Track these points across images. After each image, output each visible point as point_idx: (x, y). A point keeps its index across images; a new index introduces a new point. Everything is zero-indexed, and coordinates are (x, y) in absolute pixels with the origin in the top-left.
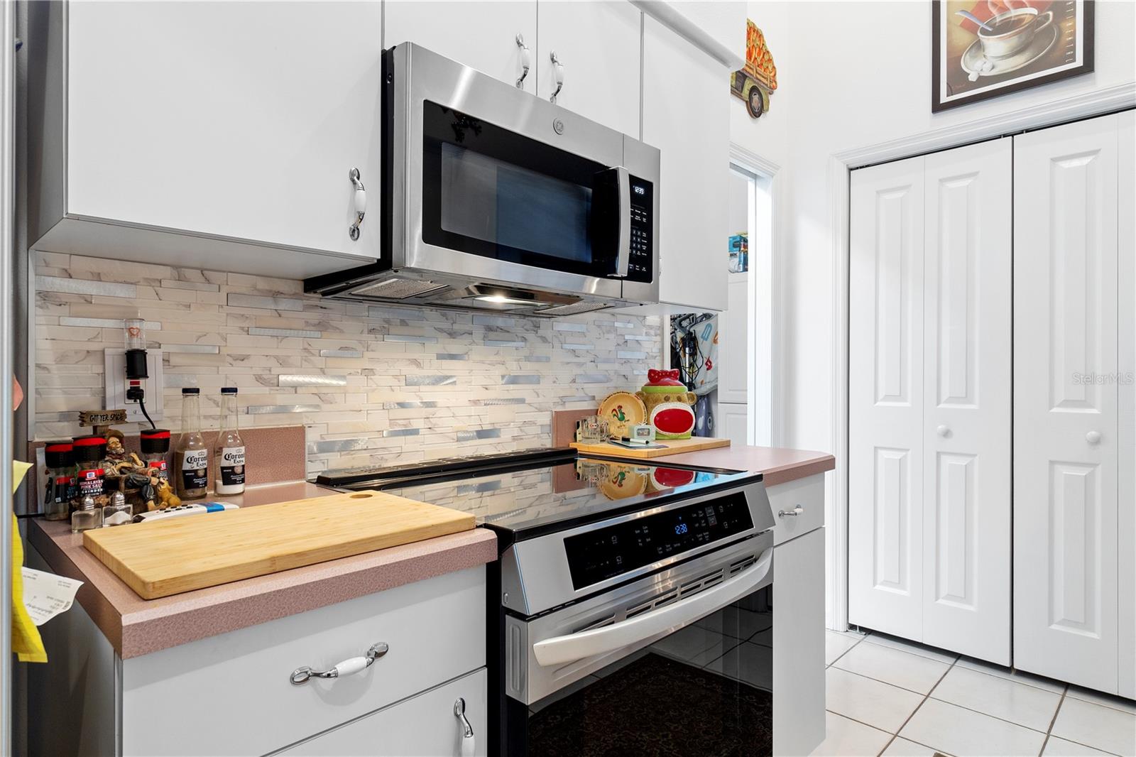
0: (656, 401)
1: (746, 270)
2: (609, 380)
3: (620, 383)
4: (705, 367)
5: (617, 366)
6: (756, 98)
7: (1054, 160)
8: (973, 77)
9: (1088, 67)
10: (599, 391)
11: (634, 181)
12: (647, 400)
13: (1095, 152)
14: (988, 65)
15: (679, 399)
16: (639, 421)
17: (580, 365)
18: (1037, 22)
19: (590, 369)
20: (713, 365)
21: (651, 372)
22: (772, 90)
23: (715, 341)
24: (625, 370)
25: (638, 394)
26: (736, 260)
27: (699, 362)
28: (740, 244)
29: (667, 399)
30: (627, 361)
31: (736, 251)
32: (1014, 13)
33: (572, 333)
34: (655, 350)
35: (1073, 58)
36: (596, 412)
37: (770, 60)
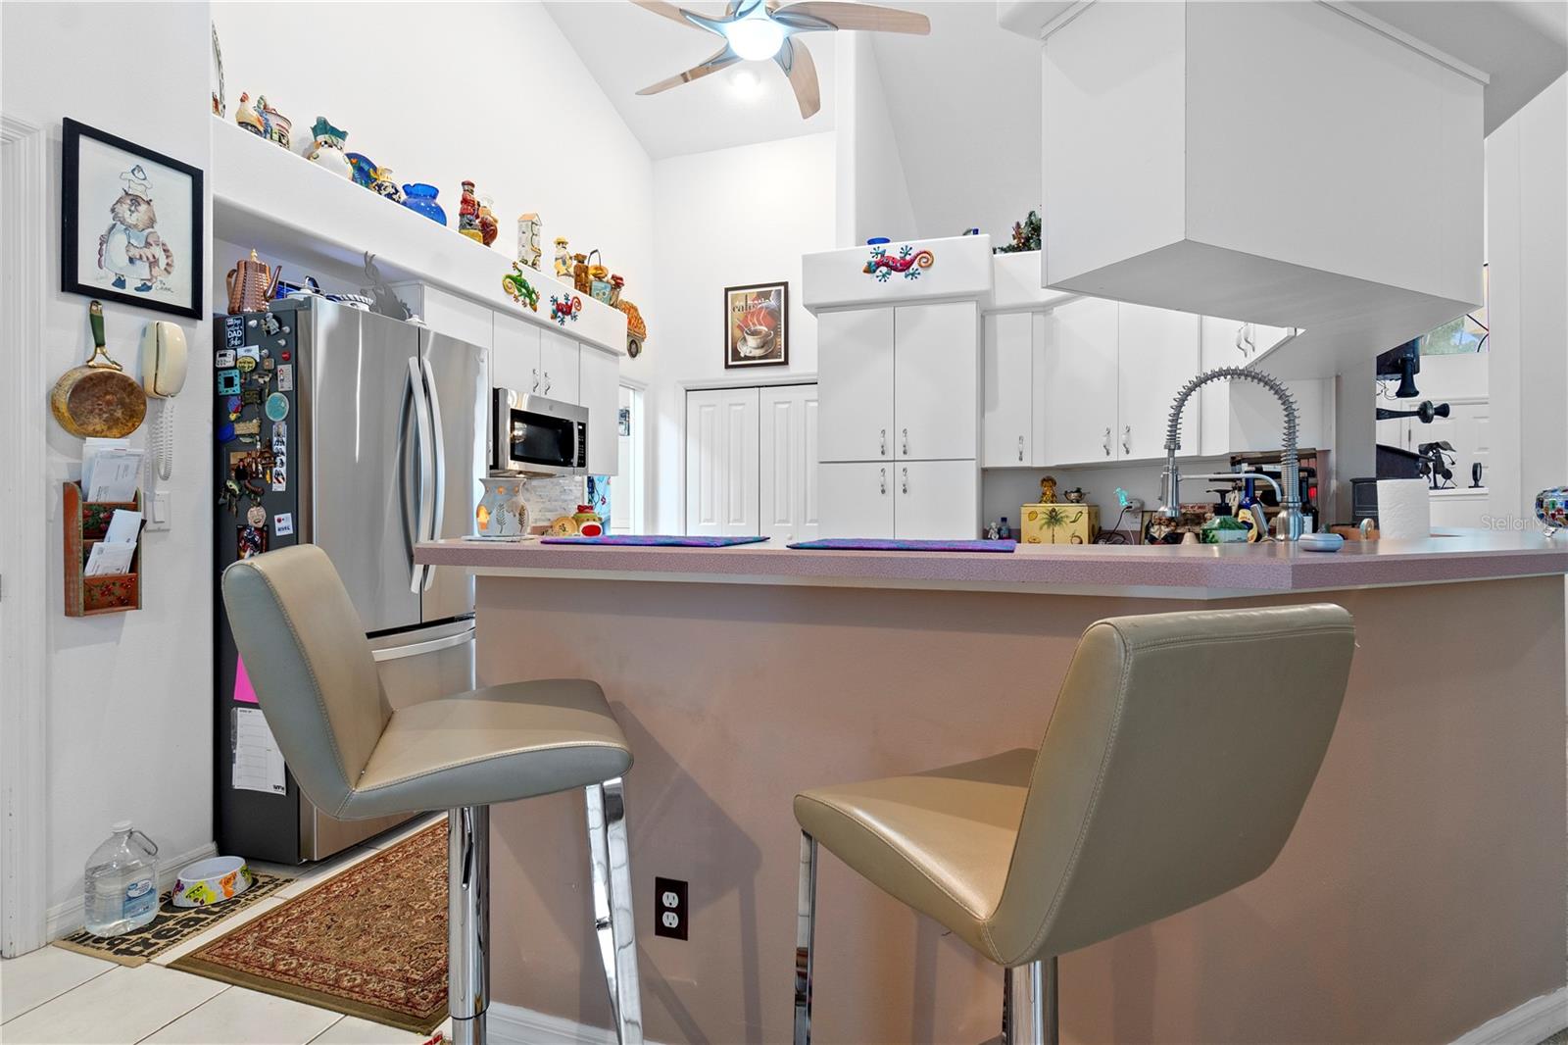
0: (583, 521)
1: (629, 434)
2: (557, 510)
3: (563, 512)
4: (601, 502)
5: (560, 503)
6: (634, 346)
7: (776, 403)
8: (742, 355)
9: (786, 363)
10: (551, 516)
11: (579, 424)
12: (578, 521)
13: (789, 402)
14: (748, 351)
15: (594, 520)
16: (573, 531)
17: (543, 502)
18: (768, 335)
19: (548, 505)
20: (607, 501)
21: (579, 506)
22: (643, 339)
23: (608, 483)
24: (564, 505)
25: (573, 518)
26: (623, 427)
27: (596, 498)
28: (625, 415)
29: (588, 520)
30: (566, 501)
31: (623, 420)
32: (759, 327)
33: (539, 487)
34: (579, 495)
35: (780, 357)
36: (551, 527)
37: (642, 322)
